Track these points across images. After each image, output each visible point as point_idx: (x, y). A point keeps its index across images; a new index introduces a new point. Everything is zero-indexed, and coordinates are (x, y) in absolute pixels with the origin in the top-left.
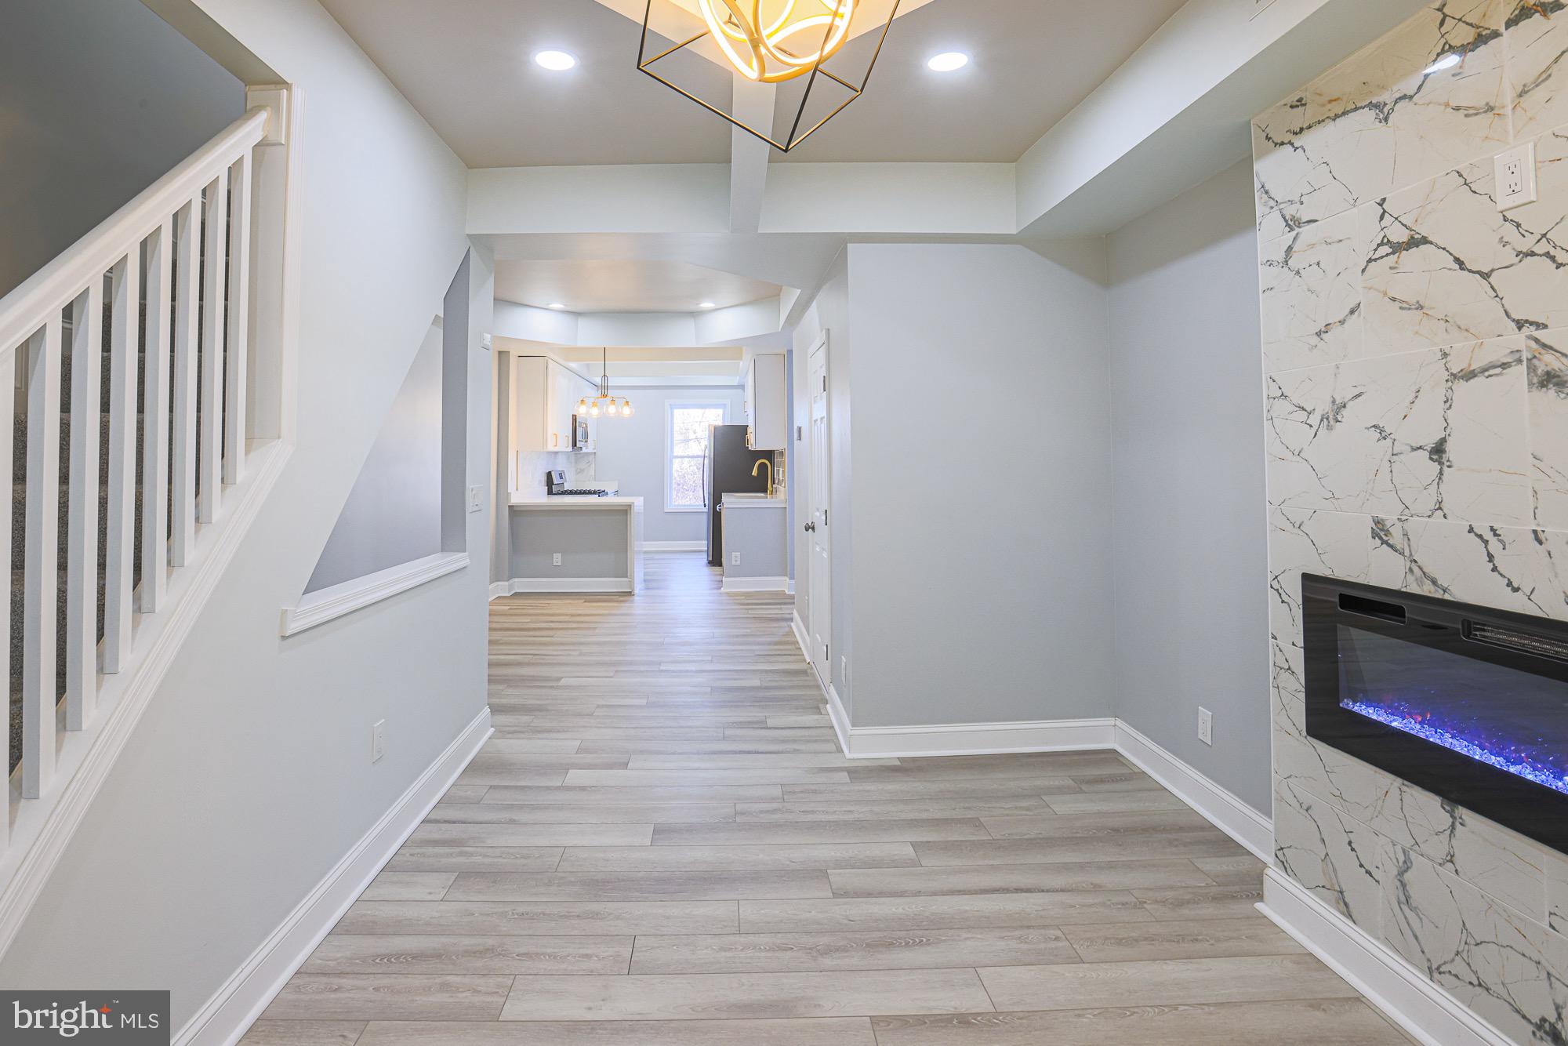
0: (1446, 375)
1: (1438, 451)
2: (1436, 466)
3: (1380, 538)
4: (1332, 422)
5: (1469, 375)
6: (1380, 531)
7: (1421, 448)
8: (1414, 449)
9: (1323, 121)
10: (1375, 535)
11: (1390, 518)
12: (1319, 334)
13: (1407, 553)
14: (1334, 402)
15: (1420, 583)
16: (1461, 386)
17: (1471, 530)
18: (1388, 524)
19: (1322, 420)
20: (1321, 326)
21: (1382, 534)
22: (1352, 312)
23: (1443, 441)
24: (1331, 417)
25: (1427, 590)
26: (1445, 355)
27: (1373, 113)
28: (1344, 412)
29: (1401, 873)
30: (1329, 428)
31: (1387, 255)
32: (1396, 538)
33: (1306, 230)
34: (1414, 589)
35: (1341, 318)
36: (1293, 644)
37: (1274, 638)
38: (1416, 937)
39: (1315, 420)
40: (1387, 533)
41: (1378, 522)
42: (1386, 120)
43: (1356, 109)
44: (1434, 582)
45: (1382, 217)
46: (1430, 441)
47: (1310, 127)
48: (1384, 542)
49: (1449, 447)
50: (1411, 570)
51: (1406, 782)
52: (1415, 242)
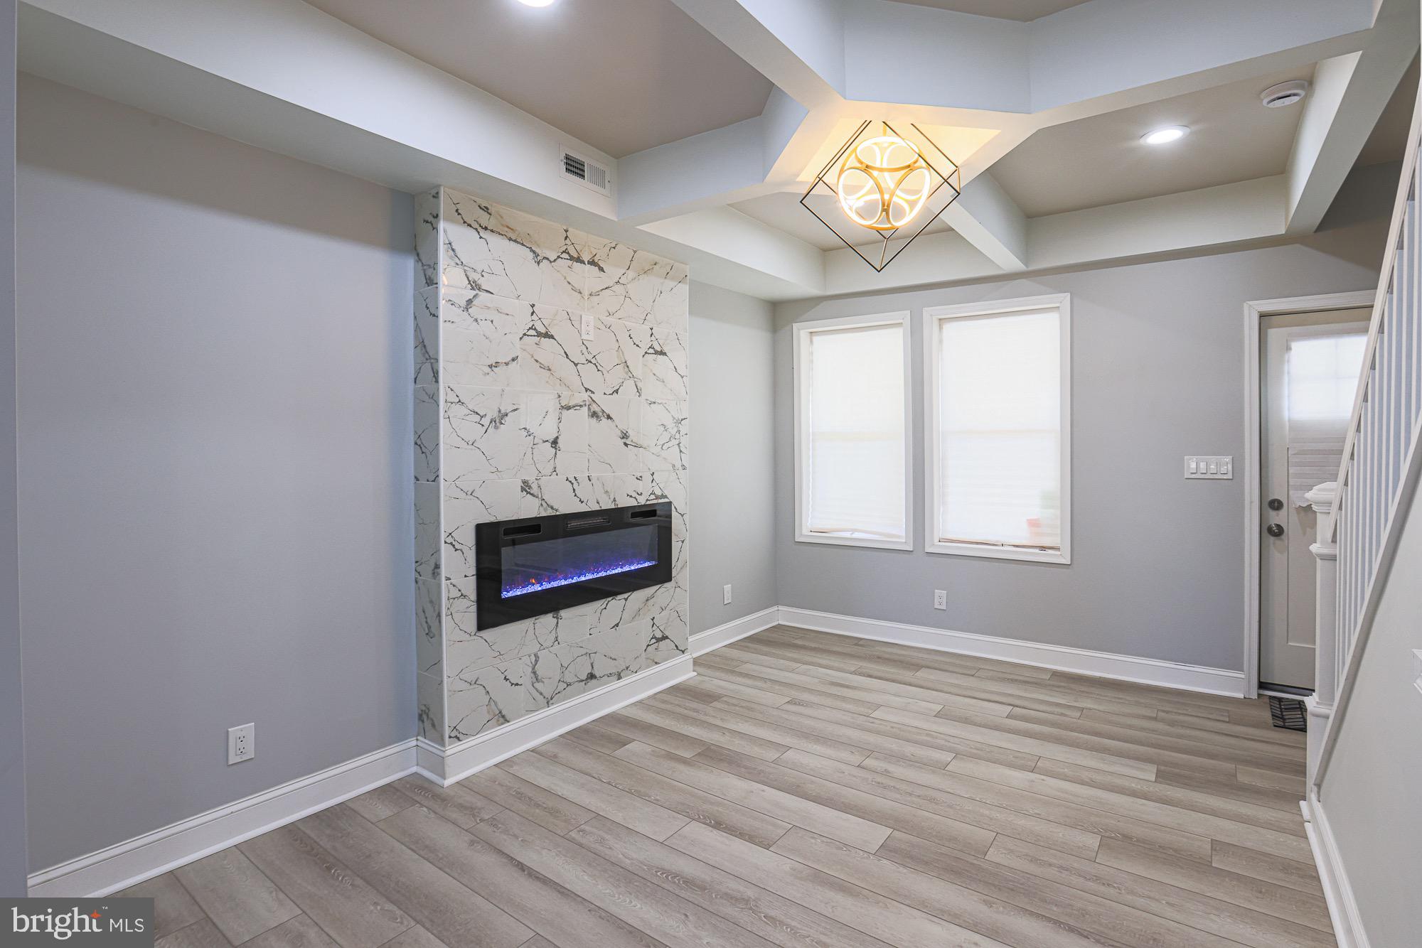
0: (559, 406)
1: (555, 443)
2: (554, 450)
3: (526, 491)
4: (498, 424)
5: (568, 408)
6: (526, 487)
7: (547, 441)
8: (544, 442)
9: (502, 235)
10: (523, 489)
11: (531, 479)
12: (490, 366)
13: (540, 496)
14: (500, 411)
15: (545, 510)
16: (565, 412)
17: (567, 480)
18: (531, 482)
19: (491, 422)
20: (492, 361)
21: (527, 489)
22: (513, 360)
23: (557, 437)
24: (497, 421)
25: (550, 512)
26: (559, 396)
27: (531, 255)
28: (506, 418)
29: (533, 669)
30: (496, 428)
31: (534, 336)
32: (535, 490)
33: (483, 295)
34: (544, 514)
35: (506, 361)
36: (466, 576)
37: (448, 579)
38: (541, 694)
39: (486, 421)
40: (530, 487)
41: (525, 482)
42: (538, 263)
43: (523, 245)
44: (552, 508)
45: (532, 314)
46: (551, 438)
47: (492, 231)
48: (528, 493)
49: (559, 441)
50: (542, 505)
51: (537, 617)
52: (548, 335)
